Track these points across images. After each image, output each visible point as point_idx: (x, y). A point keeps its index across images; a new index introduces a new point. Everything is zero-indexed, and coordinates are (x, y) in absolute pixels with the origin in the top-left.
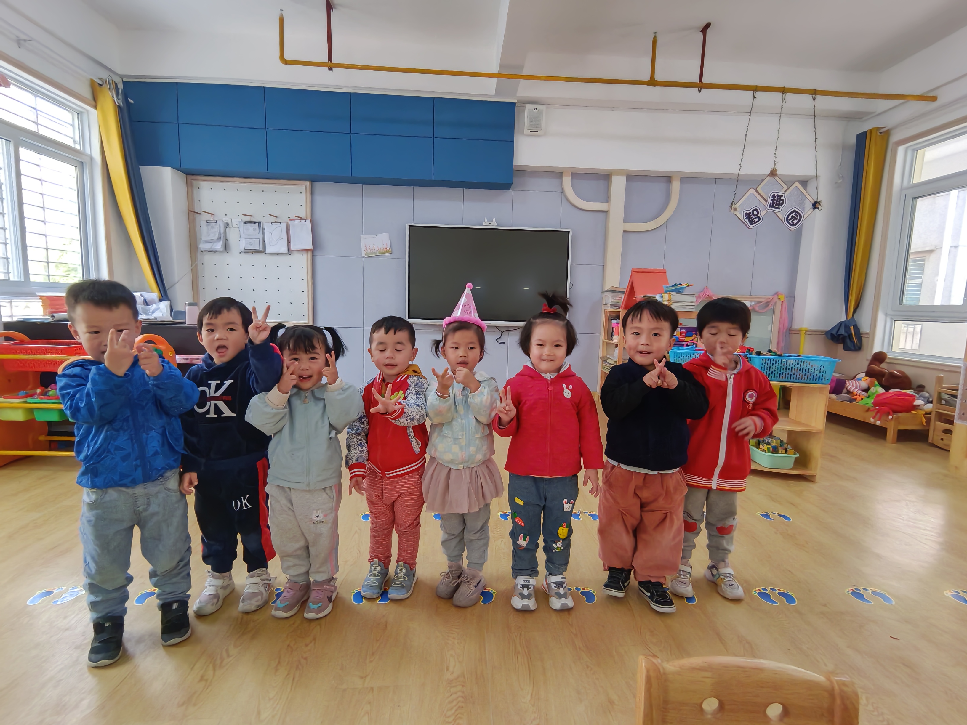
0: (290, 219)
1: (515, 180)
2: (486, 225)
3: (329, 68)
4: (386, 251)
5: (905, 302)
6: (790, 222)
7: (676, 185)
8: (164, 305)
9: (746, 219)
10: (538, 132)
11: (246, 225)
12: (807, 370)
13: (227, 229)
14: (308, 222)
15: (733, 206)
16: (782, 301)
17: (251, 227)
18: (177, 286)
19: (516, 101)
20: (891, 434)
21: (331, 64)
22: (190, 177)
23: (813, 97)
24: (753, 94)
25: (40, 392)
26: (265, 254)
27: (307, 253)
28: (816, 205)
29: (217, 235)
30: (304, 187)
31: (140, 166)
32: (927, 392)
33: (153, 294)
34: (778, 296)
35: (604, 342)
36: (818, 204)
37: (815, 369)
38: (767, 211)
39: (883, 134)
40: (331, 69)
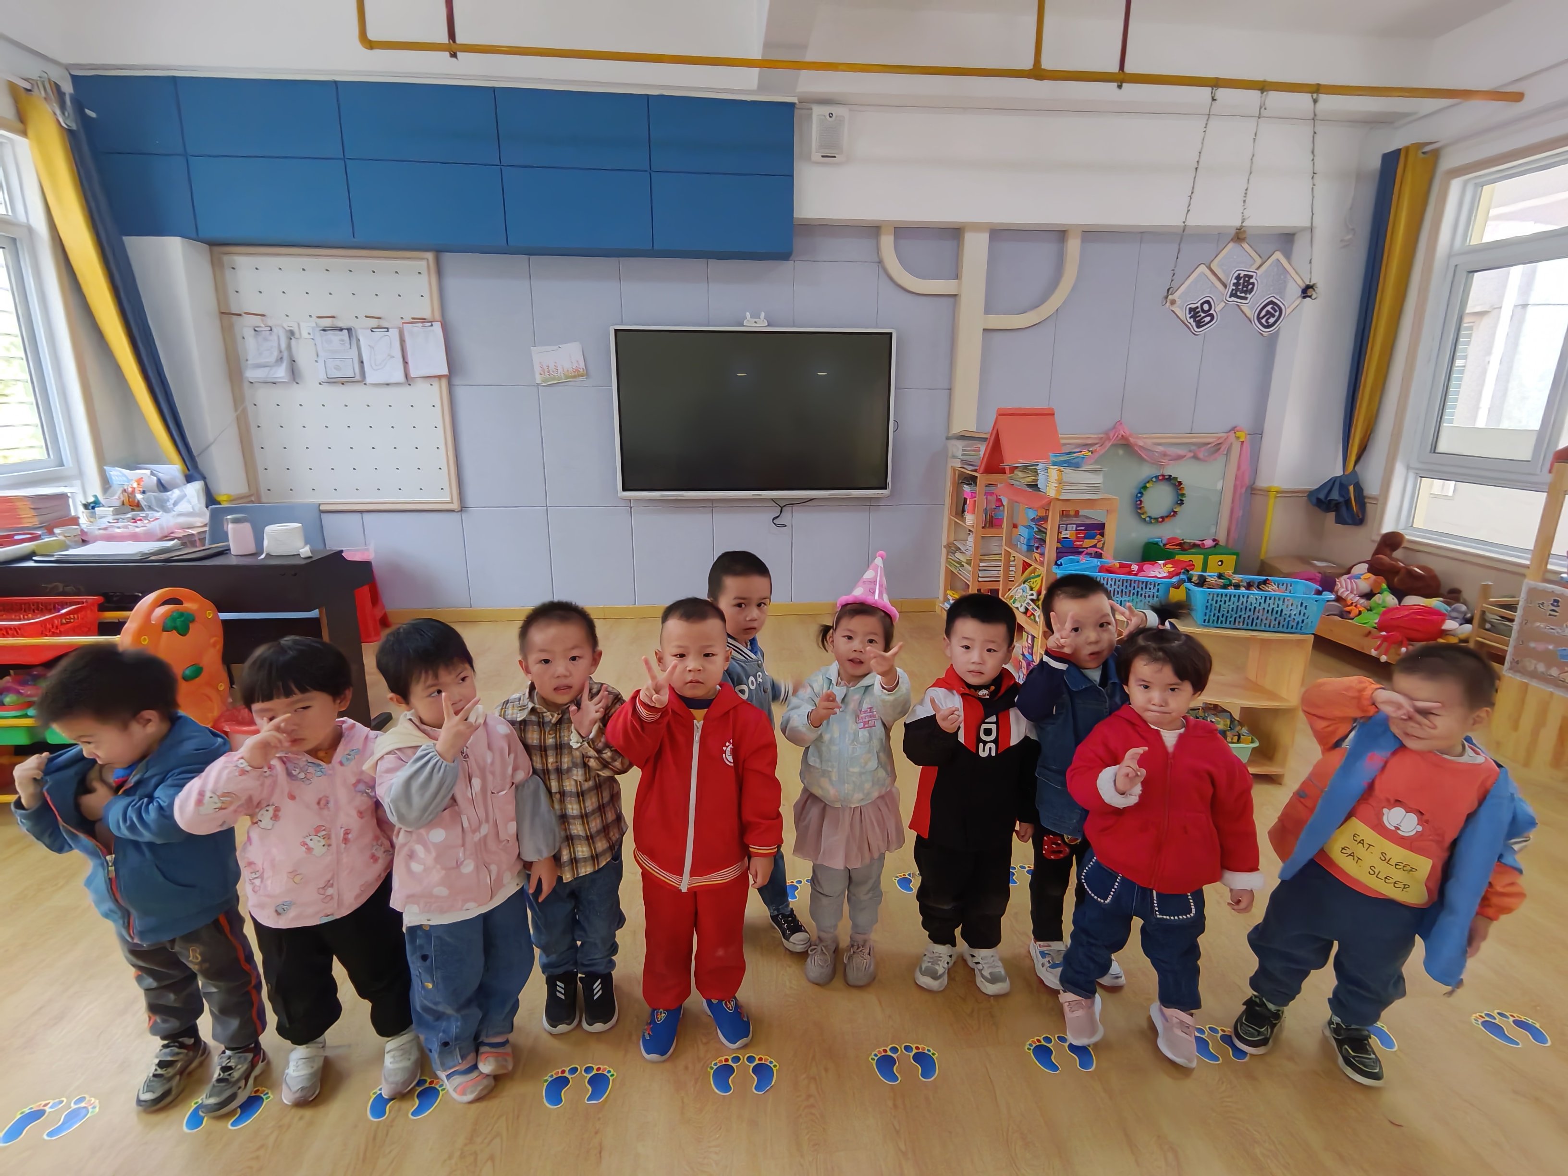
0: (403, 321)
1: (799, 243)
2: (750, 324)
3: (451, 53)
4: (577, 375)
5: (1441, 448)
6: (1263, 321)
7: (1073, 245)
8: (194, 489)
9: (1190, 318)
10: (835, 157)
11: (326, 335)
13: (293, 342)
14: (437, 327)
15: (1170, 297)
16: (1243, 442)
17: (336, 338)
18: (213, 448)
19: (794, 100)
21: (454, 46)
22: (217, 249)
24: (1212, 93)
26: (365, 384)
28: (1307, 291)
29: (276, 353)
30: (424, 262)
31: (124, 237)
32: (1465, 603)
33: (173, 470)
34: (1235, 433)
35: (950, 520)
36: (1311, 289)
37: (1292, 610)
38: (1226, 303)
39: (1428, 155)
40: (454, 55)
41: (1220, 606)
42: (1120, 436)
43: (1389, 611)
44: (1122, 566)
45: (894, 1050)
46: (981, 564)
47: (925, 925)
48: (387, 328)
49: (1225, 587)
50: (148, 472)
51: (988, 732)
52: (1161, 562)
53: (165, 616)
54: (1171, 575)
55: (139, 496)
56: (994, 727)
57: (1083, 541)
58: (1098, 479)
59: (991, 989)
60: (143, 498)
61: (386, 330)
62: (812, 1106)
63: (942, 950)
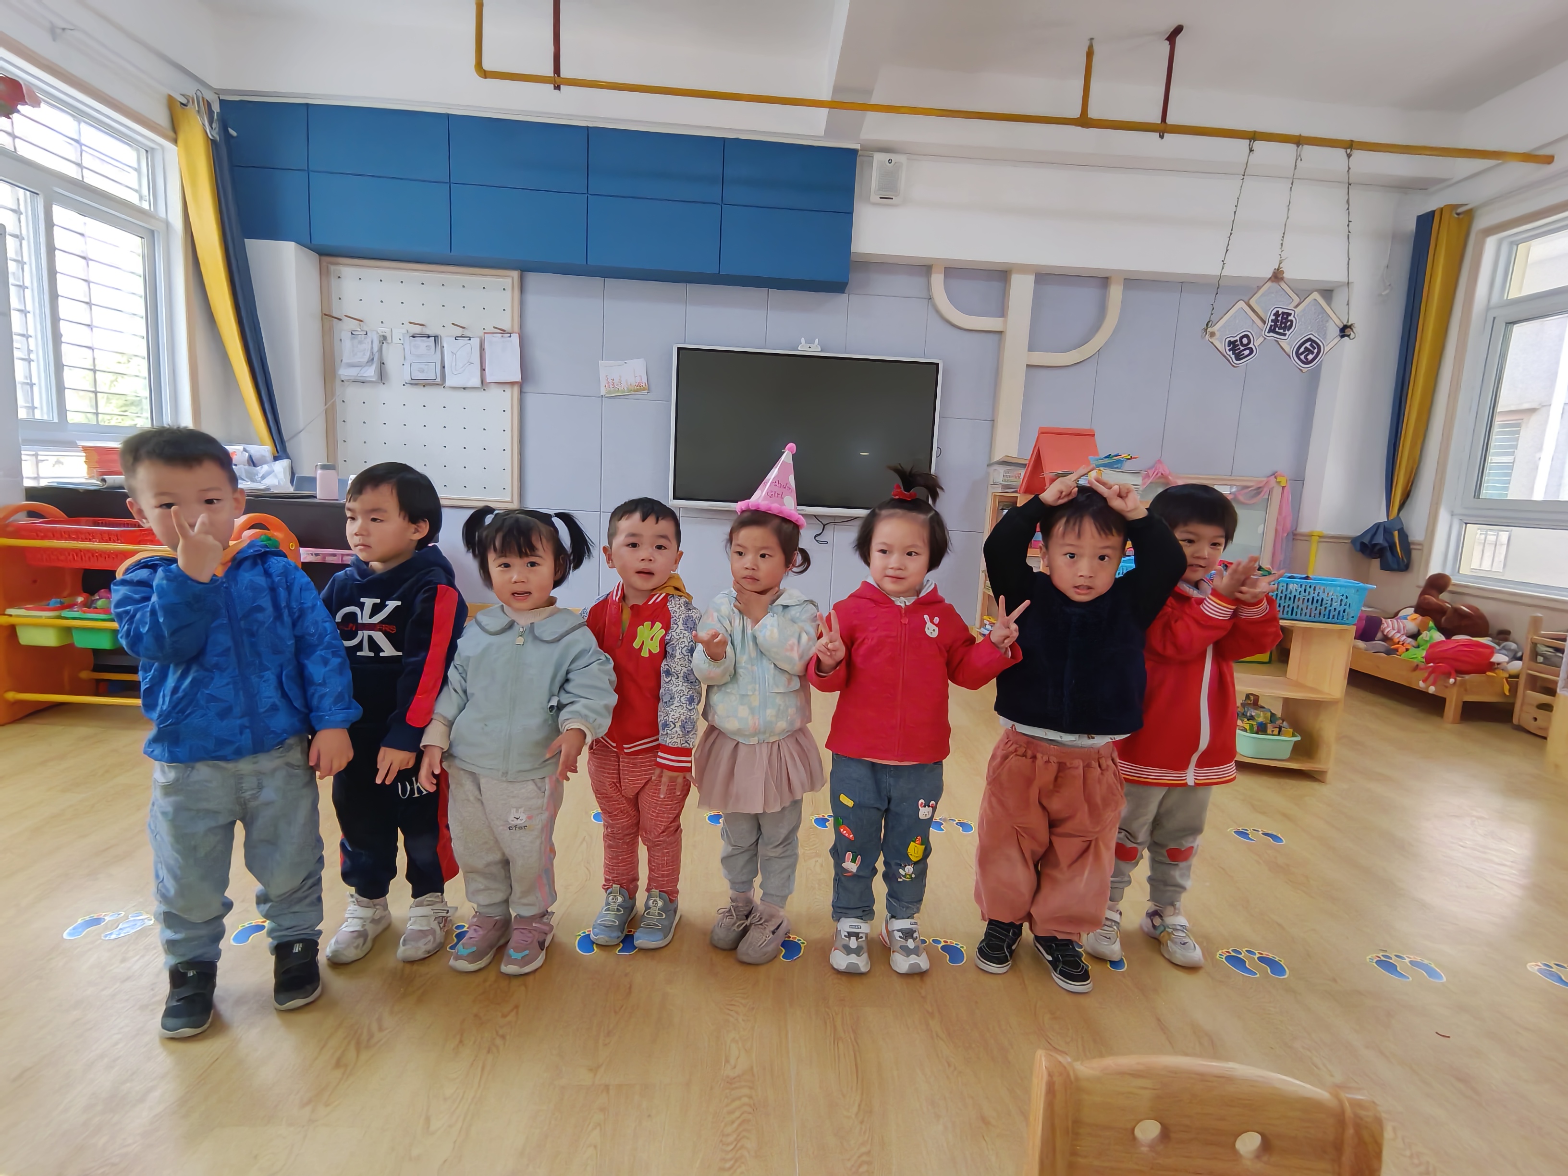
0: (485, 331)
1: (854, 278)
2: (804, 349)
3: (554, 86)
4: (639, 389)
5: (1485, 493)
6: (1302, 357)
7: (1116, 292)
8: (281, 466)
9: (1230, 350)
10: (892, 199)
11: (415, 340)
12: (1320, 601)
13: (384, 346)
14: (515, 338)
15: (1209, 329)
16: (1284, 487)
17: (424, 345)
18: (302, 436)
19: (858, 147)
20: (1452, 708)
21: (557, 79)
22: (326, 259)
23: (1348, 153)
24: (1250, 145)
25: (82, 602)
26: (444, 387)
27: (512, 388)
28: (1345, 331)
29: (368, 354)
30: (509, 280)
31: (245, 240)
32: (1514, 642)
33: (263, 449)
34: (1276, 478)
36: (1349, 329)
37: (1333, 599)
38: (1265, 339)
39: (1461, 216)
40: (557, 88)
42: (1160, 474)
43: (1435, 646)
50: (241, 449)
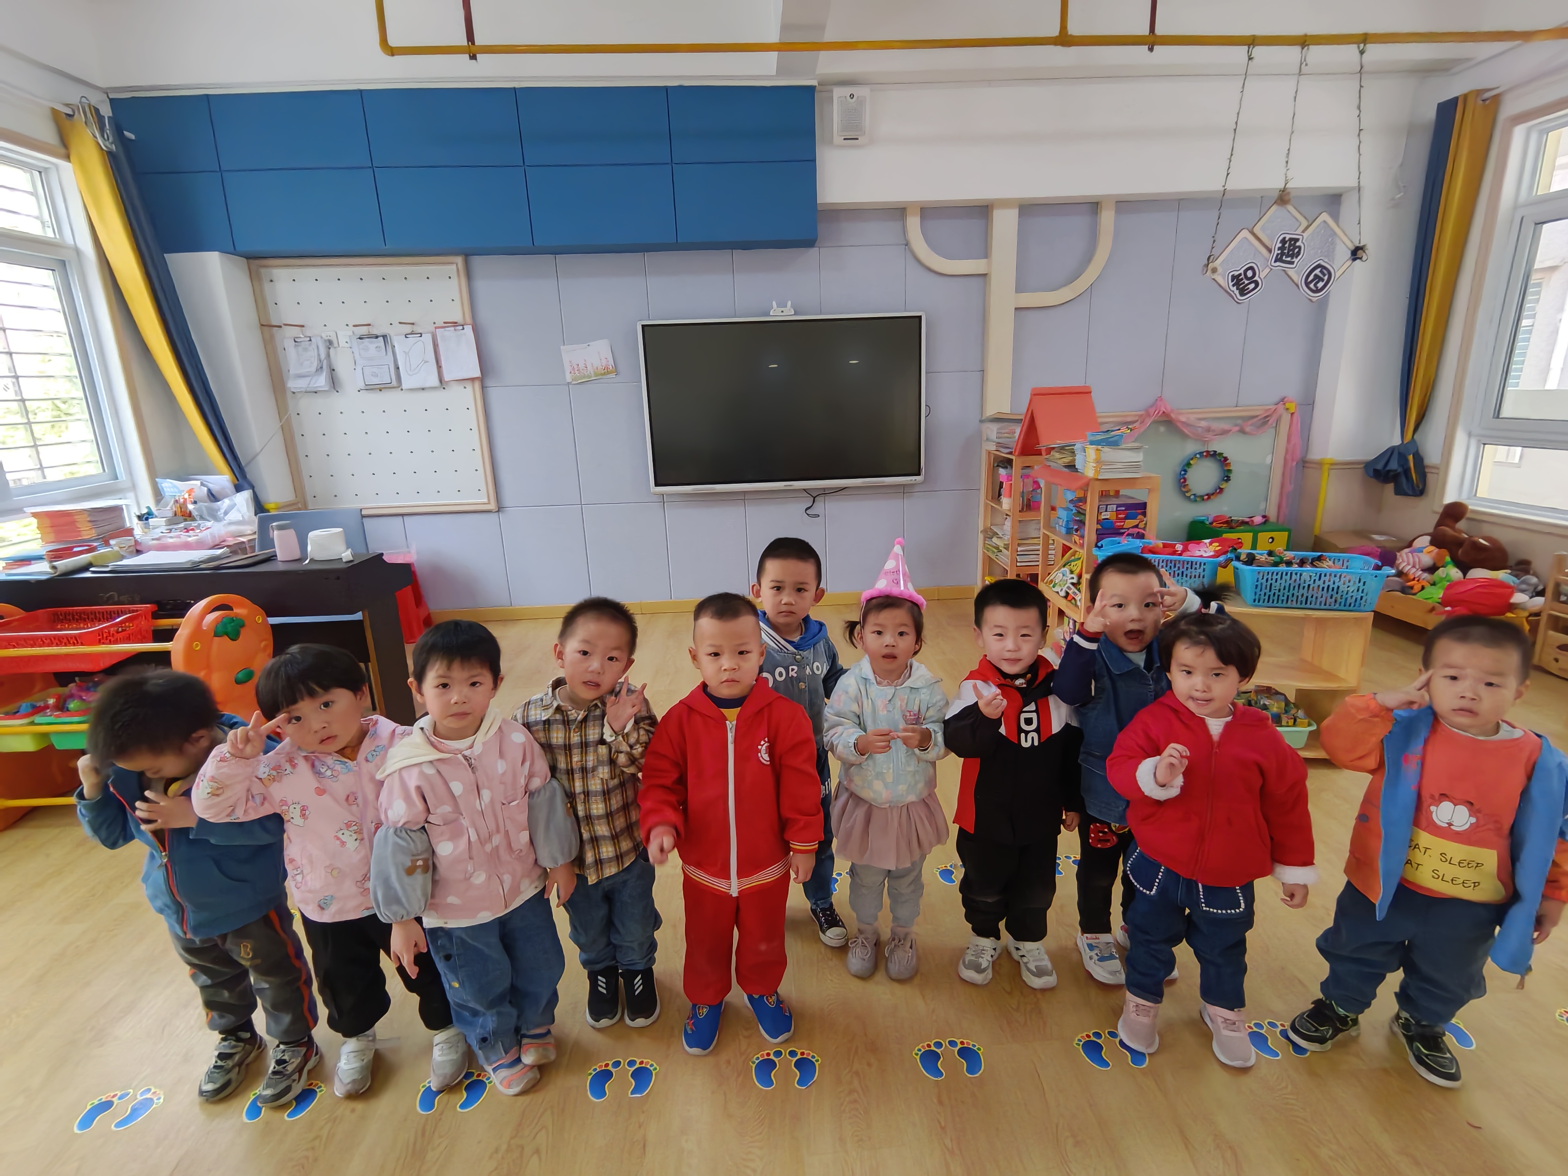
0: (436, 325)
1: (823, 229)
2: (777, 313)
3: (470, 56)
4: (607, 372)
5: (1506, 412)
6: (1312, 286)
7: (1107, 218)
8: (243, 498)
9: (1233, 286)
10: (858, 139)
11: (363, 343)
13: (332, 351)
14: (469, 329)
15: (1211, 264)
16: (1292, 414)
17: (373, 347)
18: (260, 458)
19: (814, 83)
21: (473, 48)
22: (254, 263)
23: (1361, 49)
24: (1248, 52)
25: (53, 703)
26: (402, 390)
27: (473, 384)
28: (1356, 253)
29: (315, 364)
30: (454, 267)
31: (165, 255)
32: (1535, 575)
33: (222, 480)
34: (1284, 404)
35: (986, 505)
36: (1361, 251)
37: (1349, 587)
38: (1271, 269)
39: (1487, 102)
40: (473, 57)
41: (1271, 584)
42: (1161, 412)
43: (1452, 585)
44: (1165, 545)
45: (938, 1045)
46: (1019, 549)
47: (968, 917)
48: (421, 334)
49: (1276, 564)
50: (198, 483)
51: (1029, 721)
52: (1207, 541)
53: (217, 621)
54: (1217, 554)
55: (191, 507)
56: (1034, 716)
57: (1125, 522)
58: (1138, 457)
59: (1037, 982)
60: (194, 508)
61: (420, 335)
62: (855, 1101)
63: (987, 943)
